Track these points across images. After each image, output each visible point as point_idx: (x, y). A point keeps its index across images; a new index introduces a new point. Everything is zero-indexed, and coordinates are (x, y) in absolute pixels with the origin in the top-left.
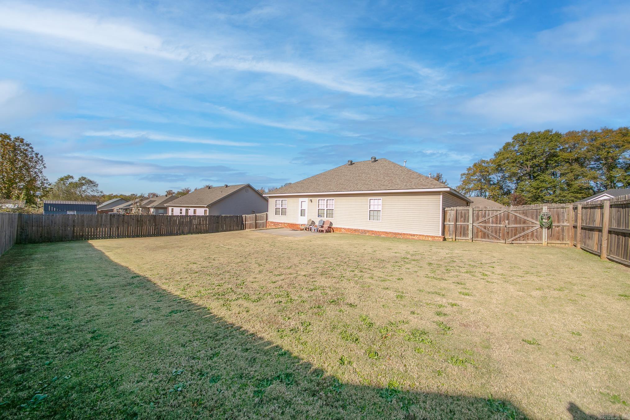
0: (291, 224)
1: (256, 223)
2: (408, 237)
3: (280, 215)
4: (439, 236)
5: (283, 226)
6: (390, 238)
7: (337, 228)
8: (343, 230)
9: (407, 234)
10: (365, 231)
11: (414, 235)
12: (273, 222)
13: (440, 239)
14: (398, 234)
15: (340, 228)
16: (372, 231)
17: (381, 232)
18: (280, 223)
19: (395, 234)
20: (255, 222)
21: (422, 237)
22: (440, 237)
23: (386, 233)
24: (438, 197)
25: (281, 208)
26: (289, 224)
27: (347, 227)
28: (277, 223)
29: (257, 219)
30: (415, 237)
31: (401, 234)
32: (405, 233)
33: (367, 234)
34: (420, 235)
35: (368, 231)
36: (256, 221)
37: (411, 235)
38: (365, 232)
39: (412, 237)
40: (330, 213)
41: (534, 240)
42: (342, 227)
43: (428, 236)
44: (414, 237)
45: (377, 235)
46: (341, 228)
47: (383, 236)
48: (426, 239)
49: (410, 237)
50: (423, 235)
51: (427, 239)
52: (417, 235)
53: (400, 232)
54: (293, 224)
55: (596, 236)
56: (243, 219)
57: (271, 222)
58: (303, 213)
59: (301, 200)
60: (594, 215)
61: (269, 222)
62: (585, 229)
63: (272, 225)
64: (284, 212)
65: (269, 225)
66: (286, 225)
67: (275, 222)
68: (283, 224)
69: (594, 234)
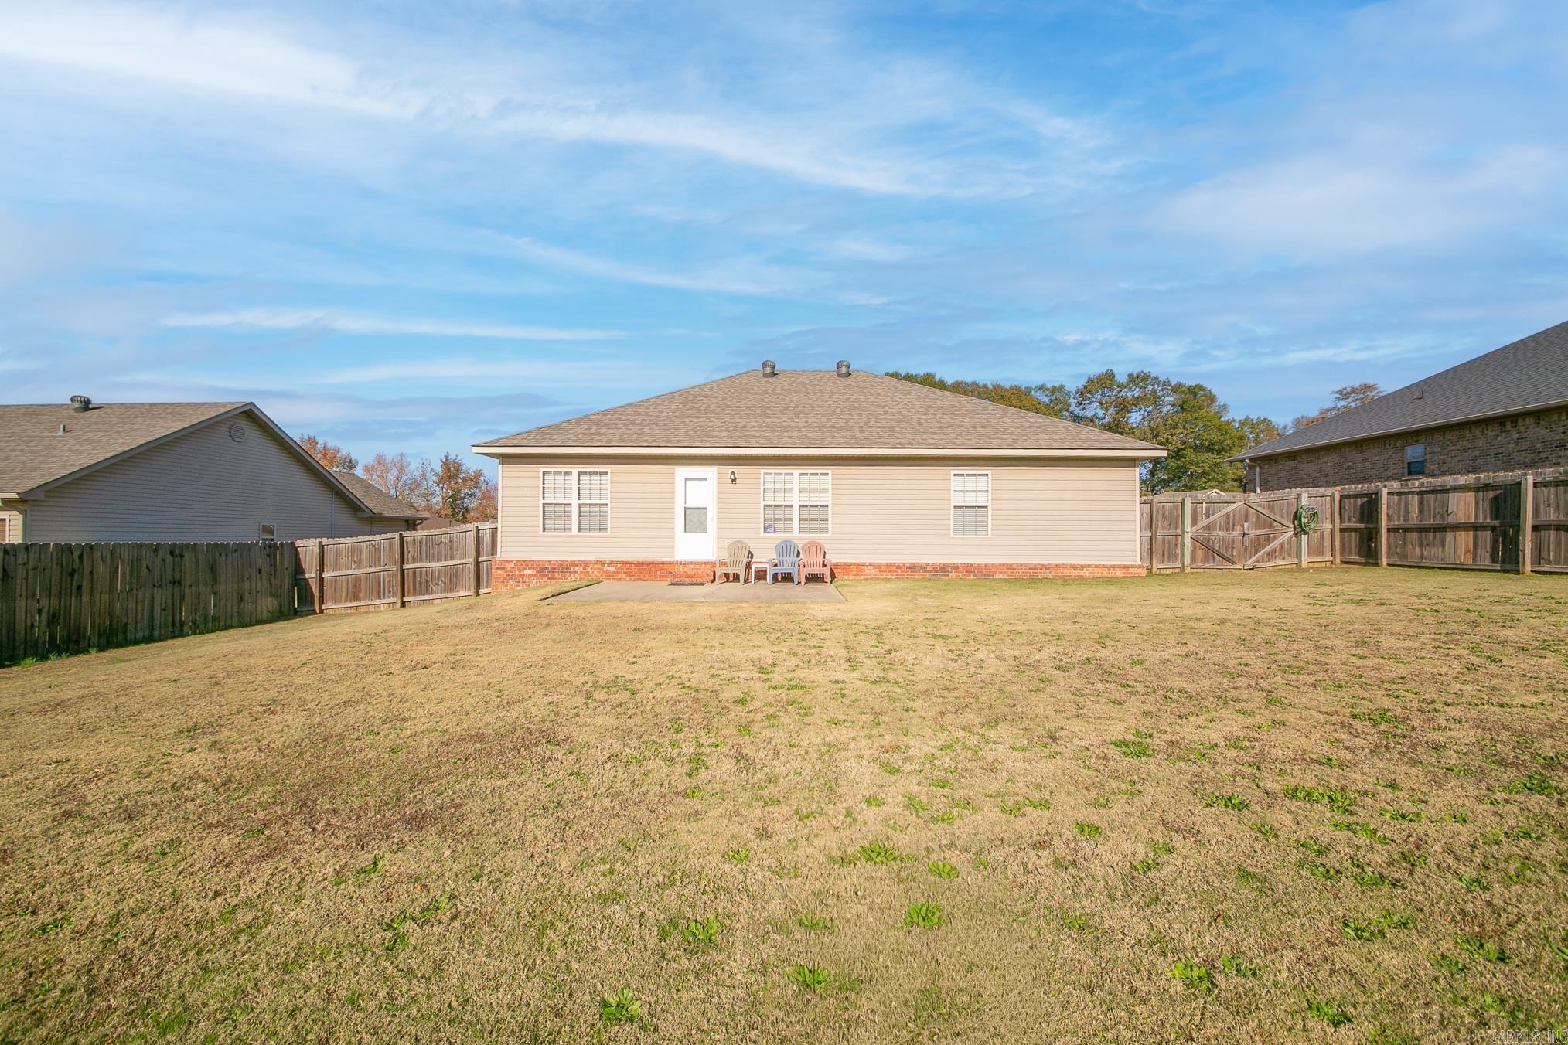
0: (638, 564)
1: (402, 571)
2: (1066, 572)
3: (566, 528)
4: (1136, 564)
5: (595, 574)
6: (1018, 580)
7: (847, 566)
8: (869, 571)
9: (1065, 567)
10: (944, 566)
11: (1082, 567)
12: (533, 563)
13: (1140, 570)
14: (1042, 567)
15: (858, 565)
16: (968, 566)
17: (993, 565)
18: (574, 564)
19: (1034, 568)
20: (396, 567)
21: (1100, 570)
22: (1139, 567)
23: (1010, 567)
24: (1132, 472)
25: (575, 502)
26: (624, 563)
27: (883, 560)
28: (561, 563)
29: (408, 556)
30: (1085, 573)
31: (1048, 568)
32: (1058, 563)
33: (953, 575)
34: (1097, 566)
35: (955, 567)
36: (402, 562)
37: (1074, 567)
38: (945, 569)
39: (1077, 572)
40: (815, 516)
41: (1284, 558)
42: (867, 561)
43: (1114, 567)
44: (1082, 573)
45: (980, 576)
46: (863, 564)
47: (1001, 576)
48: (1110, 576)
49: (1073, 573)
50: (1104, 566)
51: (1111, 573)
52: (1089, 566)
53: (1045, 563)
54: (648, 564)
55: (1465, 539)
56: (303, 562)
57: (518, 562)
58: (695, 519)
59: (682, 472)
60: (1445, 504)
61: (508, 562)
62: (1406, 530)
63: (530, 575)
64: (593, 518)
65: (510, 575)
66: (612, 569)
67: (544, 562)
68: (596, 566)
69: (1449, 536)
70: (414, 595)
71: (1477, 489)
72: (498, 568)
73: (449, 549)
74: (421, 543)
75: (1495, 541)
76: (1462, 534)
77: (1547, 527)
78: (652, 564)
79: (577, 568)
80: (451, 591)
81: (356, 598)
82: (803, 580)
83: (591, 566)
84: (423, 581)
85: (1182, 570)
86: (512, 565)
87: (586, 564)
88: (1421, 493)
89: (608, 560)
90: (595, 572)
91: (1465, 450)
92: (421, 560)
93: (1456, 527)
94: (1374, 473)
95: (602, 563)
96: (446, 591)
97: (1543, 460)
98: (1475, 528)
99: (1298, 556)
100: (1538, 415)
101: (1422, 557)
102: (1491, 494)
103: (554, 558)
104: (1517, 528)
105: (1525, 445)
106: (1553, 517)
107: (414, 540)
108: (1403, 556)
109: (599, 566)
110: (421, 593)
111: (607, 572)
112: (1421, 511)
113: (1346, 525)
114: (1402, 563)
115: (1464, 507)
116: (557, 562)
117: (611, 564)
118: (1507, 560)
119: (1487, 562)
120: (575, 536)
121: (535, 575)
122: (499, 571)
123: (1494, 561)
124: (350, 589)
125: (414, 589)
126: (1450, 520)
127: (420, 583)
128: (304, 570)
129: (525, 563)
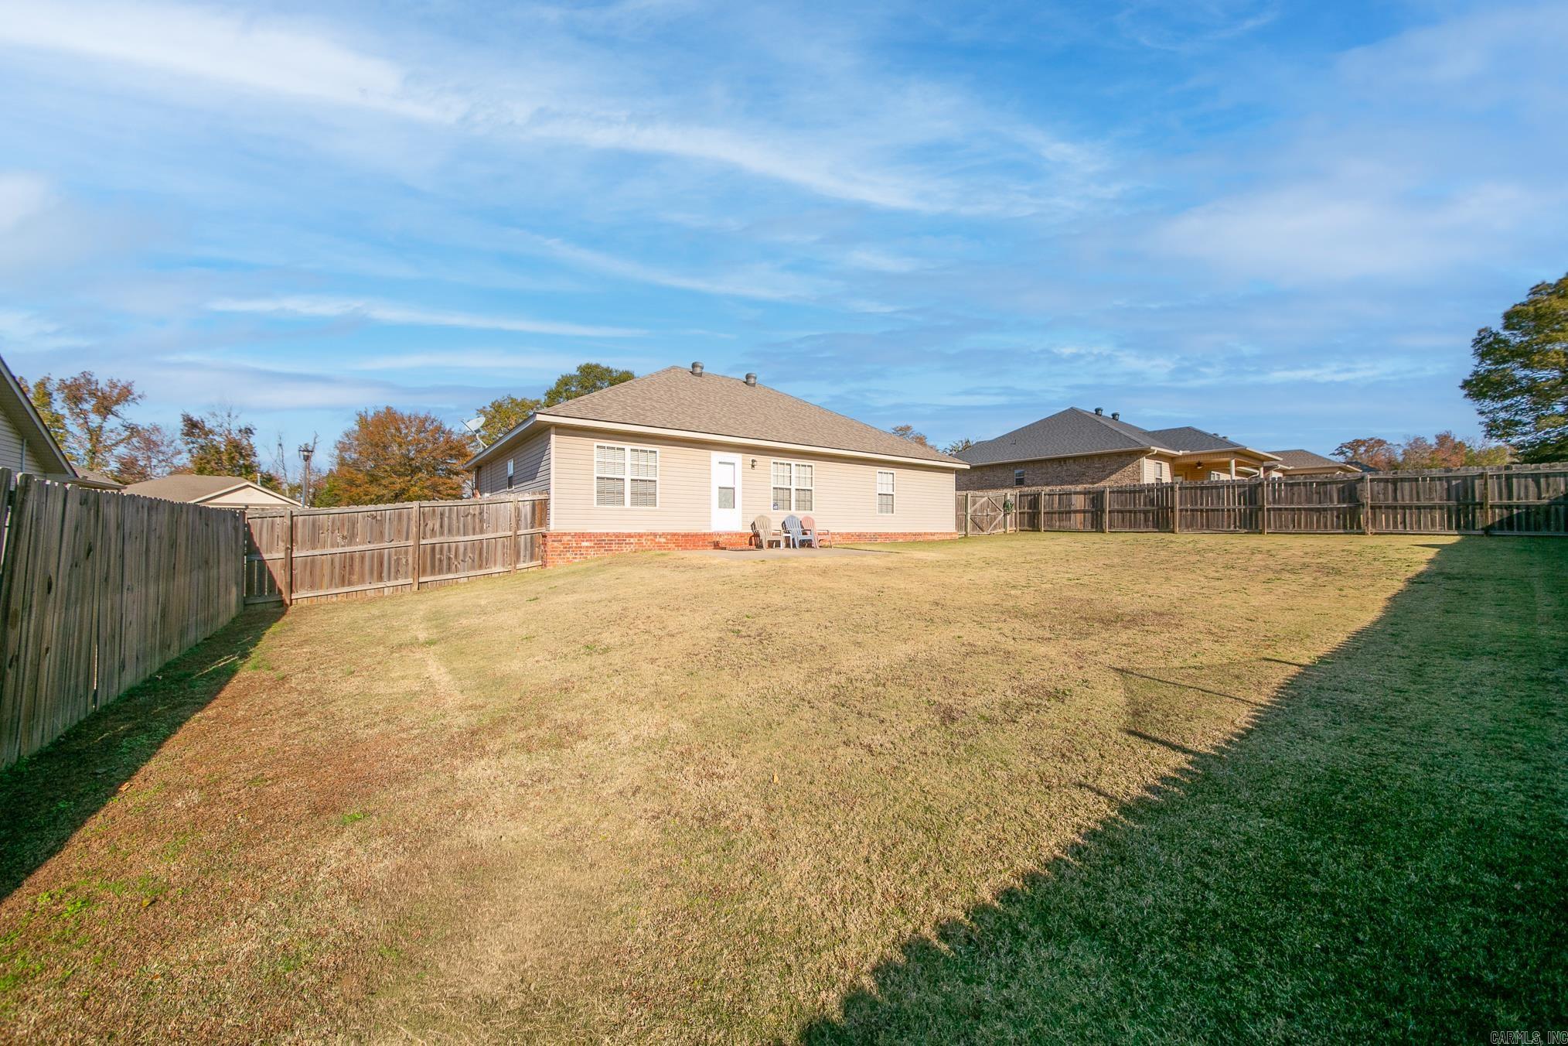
0: (686, 535)
1: (419, 547)
2: (928, 537)
3: (621, 502)
9: (927, 534)
11: (934, 534)
12: (590, 535)
14: (920, 534)
16: (887, 534)
17: (898, 534)
18: (630, 536)
19: (915, 534)
20: (411, 542)
24: (952, 477)
25: (628, 477)
26: (674, 535)
27: (844, 530)
28: (617, 535)
29: (425, 529)
30: (935, 537)
32: (925, 531)
33: (879, 540)
37: (931, 534)
38: (875, 536)
40: (806, 497)
41: (1002, 528)
47: (901, 540)
49: (931, 537)
52: (937, 533)
53: (920, 531)
54: (693, 536)
55: (1080, 517)
56: (256, 539)
57: (576, 534)
58: (727, 497)
59: (716, 456)
60: (1070, 500)
61: (565, 534)
62: (1052, 513)
63: (587, 547)
64: (645, 493)
65: (567, 548)
66: (663, 540)
67: (601, 534)
68: (649, 538)
69: (1072, 515)
70: (433, 573)
71: (1085, 493)
72: (553, 541)
73: (480, 522)
74: (442, 514)
75: (1093, 518)
76: (1078, 515)
77: (1114, 512)
78: (696, 535)
79: (632, 540)
80: (480, 567)
81: (343, 582)
82: (797, 545)
83: (645, 537)
84: (444, 558)
85: (966, 535)
86: (569, 538)
87: (640, 535)
88: (1060, 495)
89: (660, 532)
90: (649, 543)
91: (1043, 474)
92: (442, 534)
93: (1076, 512)
94: (999, 483)
95: (655, 535)
96: (473, 568)
97: (1077, 481)
98: (1084, 512)
99: (1005, 527)
100: (1075, 458)
101: (1060, 527)
102: (1091, 496)
103: (611, 531)
104: (1103, 511)
105: (1069, 473)
106: (1116, 507)
107: (434, 511)
108: (1052, 526)
109: (652, 537)
110: (440, 572)
111: (659, 543)
112: (1059, 504)
113: (1022, 510)
114: (1051, 529)
115: (1079, 502)
116: (614, 534)
117: (663, 535)
118: (1097, 526)
119: (1089, 528)
120: (627, 510)
121: (593, 547)
122: (556, 544)
123: (1092, 527)
124: (337, 570)
125: (433, 566)
126: (1073, 508)
127: (441, 560)
128: (258, 549)
129: (582, 536)
